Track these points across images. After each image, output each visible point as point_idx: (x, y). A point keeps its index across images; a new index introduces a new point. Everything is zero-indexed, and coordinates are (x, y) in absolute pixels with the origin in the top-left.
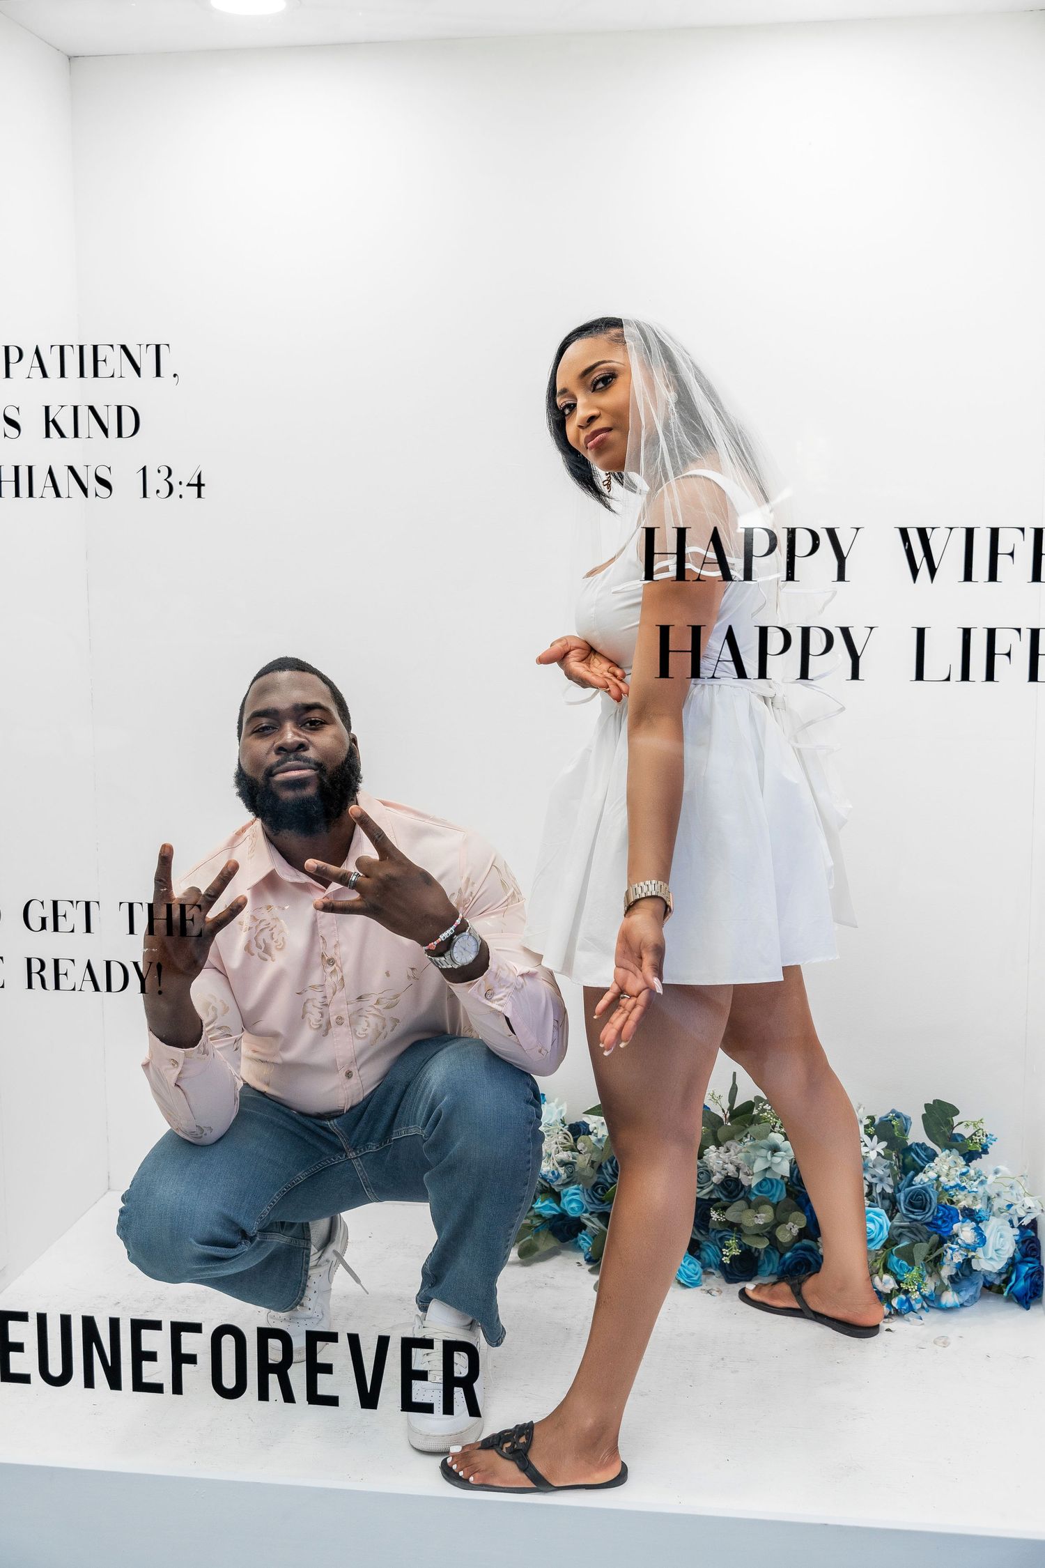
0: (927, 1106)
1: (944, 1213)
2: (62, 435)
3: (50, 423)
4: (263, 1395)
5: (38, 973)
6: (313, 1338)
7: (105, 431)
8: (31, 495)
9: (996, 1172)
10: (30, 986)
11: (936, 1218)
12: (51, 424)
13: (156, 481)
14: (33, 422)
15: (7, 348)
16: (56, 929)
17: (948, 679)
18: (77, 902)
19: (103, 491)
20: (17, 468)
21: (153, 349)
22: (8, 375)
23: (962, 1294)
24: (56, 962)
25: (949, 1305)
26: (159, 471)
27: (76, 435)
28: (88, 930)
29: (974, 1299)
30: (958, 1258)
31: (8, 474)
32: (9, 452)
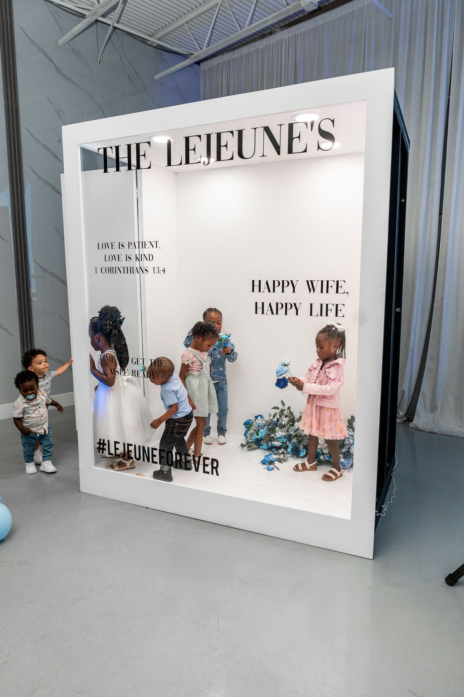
2: (139, 260)
3: (137, 258)
5: (134, 373)
7: (147, 259)
8: (133, 273)
13: (156, 270)
14: (133, 258)
15: (129, 243)
16: (138, 364)
17: (317, 315)
18: (141, 358)
19: (146, 272)
20: (131, 267)
21: (155, 242)
22: (129, 248)
24: (138, 371)
26: (157, 268)
27: (141, 260)
28: (144, 365)
31: (129, 269)
32: (129, 264)
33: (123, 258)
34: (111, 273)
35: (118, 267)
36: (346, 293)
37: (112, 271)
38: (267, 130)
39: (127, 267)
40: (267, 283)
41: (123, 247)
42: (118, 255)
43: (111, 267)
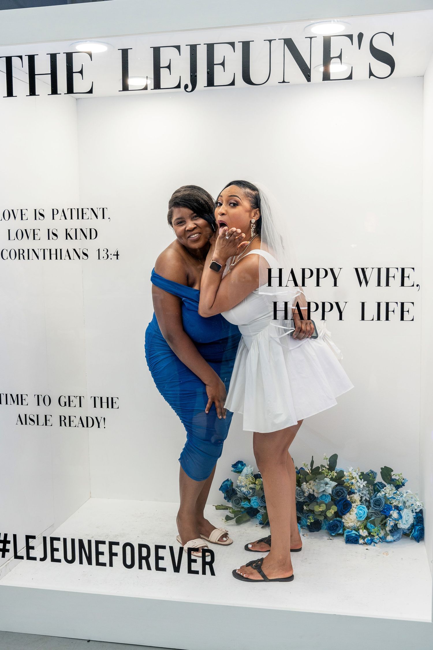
0: (382, 468)
1: (387, 507)
2: (72, 239)
3: (67, 234)
4: (140, 567)
5: (64, 421)
6: (157, 547)
7: (86, 237)
8: (61, 259)
9: (407, 493)
10: (61, 425)
11: (384, 509)
12: (68, 236)
13: (103, 254)
14: (62, 234)
15: (53, 210)
16: (69, 406)
17: (372, 320)
18: (77, 397)
19: (85, 257)
20: (56, 250)
21: (101, 210)
22: (53, 219)
23: (395, 537)
24: (70, 417)
25: (389, 541)
26: (104, 250)
27: (76, 239)
28: (80, 406)
29: (398, 539)
30: (392, 524)
31: (53, 252)
32: (54, 244)
33: (42, 234)
34: (19, 259)
35: (33, 250)
36: (415, 285)
37: (21, 256)
38: (289, 43)
39: (50, 250)
40: (292, 272)
41: (41, 217)
42: (32, 231)
43: (19, 250)
